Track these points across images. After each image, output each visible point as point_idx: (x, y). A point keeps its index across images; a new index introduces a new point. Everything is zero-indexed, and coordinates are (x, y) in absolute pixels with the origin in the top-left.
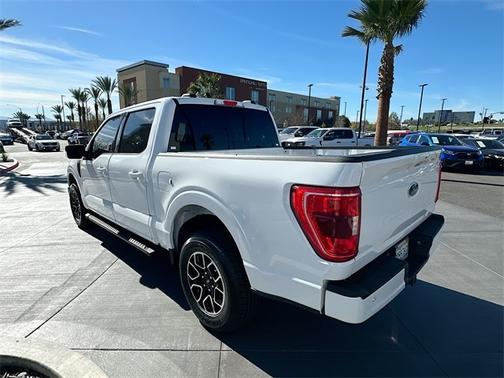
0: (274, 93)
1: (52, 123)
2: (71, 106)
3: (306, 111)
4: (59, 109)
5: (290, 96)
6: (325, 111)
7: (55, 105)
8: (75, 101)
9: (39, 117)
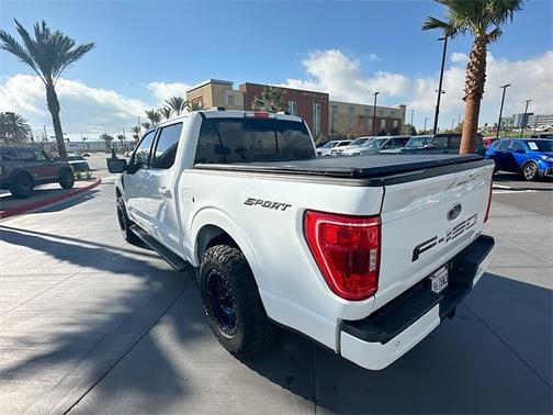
0: (337, 105)
1: (132, 143)
2: (147, 126)
3: (371, 121)
4: (137, 130)
5: (352, 107)
6: (389, 121)
7: (134, 126)
8: (150, 121)
9: (120, 137)
